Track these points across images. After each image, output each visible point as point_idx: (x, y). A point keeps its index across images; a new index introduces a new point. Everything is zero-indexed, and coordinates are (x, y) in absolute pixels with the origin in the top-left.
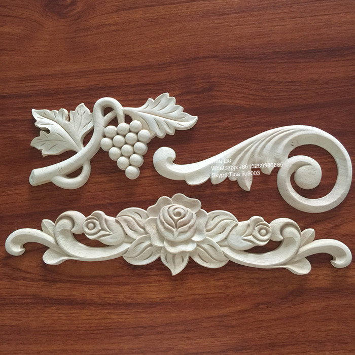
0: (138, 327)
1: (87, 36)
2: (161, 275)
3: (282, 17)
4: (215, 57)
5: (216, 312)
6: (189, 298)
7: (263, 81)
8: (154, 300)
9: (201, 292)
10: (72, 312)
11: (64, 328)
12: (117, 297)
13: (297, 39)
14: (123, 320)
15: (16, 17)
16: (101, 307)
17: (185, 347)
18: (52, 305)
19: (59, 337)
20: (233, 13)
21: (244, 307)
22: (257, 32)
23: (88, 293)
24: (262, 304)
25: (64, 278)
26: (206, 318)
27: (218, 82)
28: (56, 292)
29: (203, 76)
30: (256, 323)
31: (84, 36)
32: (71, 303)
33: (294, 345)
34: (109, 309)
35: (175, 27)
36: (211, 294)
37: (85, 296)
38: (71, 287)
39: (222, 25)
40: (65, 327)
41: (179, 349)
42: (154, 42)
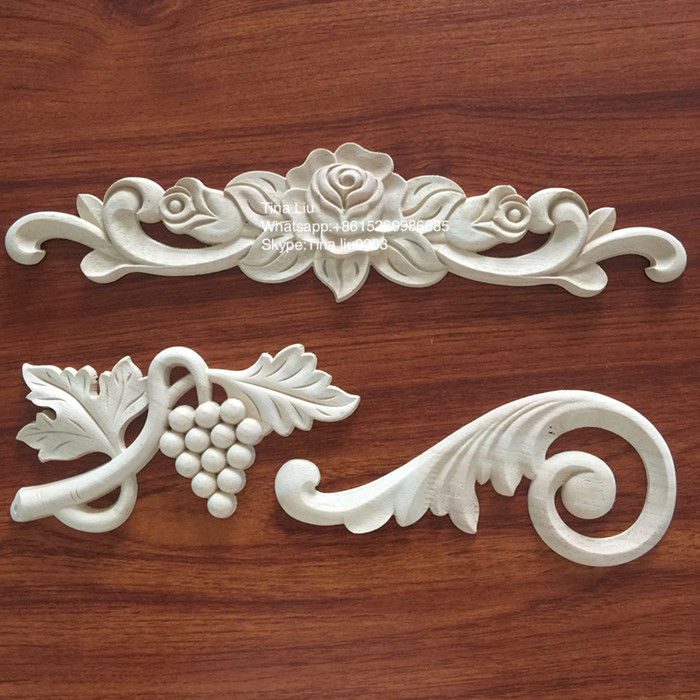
0: (296, 648)
1: (193, 61)
2: (343, 544)
3: (588, 27)
4: (452, 106)
5: (452, 619)
6: (400, 589)
7: (547, 155)
8: (329, 595)
9: (422, 578)
10: (164, 618)
11: (148, 651)
12: (255, 588)
13: (616, 71)
14: (268, 634)
15: (46, 21)
16: (223, 609)
17: (391, 687)
18: (123, 604)
19: (138, 668)
20: (488, 18)
21: (507, 608)
22: (537, 57)
23: (197, 581)
24: (543, 602)
25: (149, 551)
26: (434, 630)
27: (457, 157)
28: (131, 577)
29: (427, 144)
30: (532, 639)
31: (187, 61)
32: (162, 599)
33: (607, 681)
34: (239, 612)
35: (371, 45)
36: (442, 581)
37: (190, 585)
38: (162, 567)
39: (467, 41)
40: (151, 647)
41: (379, 690)
42: (328, 76)
